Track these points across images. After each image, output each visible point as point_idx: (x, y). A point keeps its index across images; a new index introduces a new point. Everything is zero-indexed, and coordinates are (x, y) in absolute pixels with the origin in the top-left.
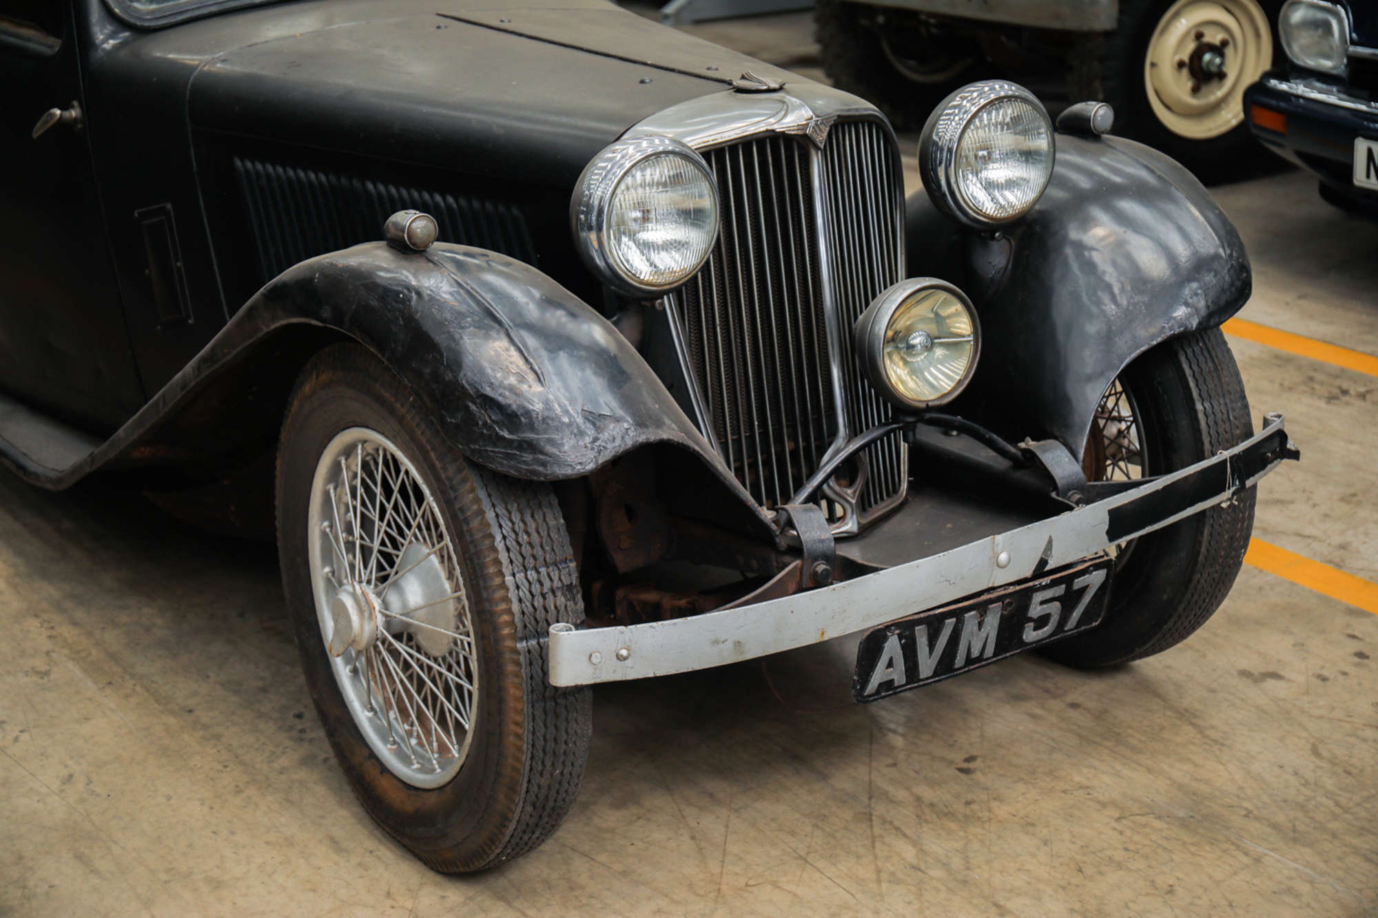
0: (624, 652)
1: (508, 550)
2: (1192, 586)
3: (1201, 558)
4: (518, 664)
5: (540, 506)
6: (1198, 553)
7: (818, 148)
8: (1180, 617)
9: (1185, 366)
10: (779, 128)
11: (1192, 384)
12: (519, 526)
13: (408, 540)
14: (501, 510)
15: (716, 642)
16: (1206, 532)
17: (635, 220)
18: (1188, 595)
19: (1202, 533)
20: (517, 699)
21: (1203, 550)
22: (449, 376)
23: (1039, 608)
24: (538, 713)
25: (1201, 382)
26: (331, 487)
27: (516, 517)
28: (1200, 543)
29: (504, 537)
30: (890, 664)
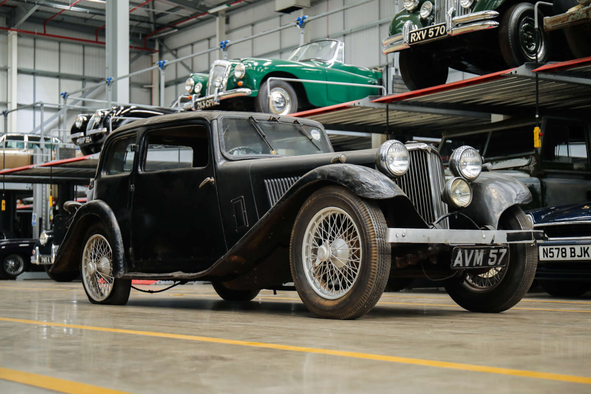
0: (404, 235)
1: (373, 217)
2: (523, 276)
3: (526, 268)
4: (376, 244)
5: (378, 211)
6: (525, 266)
7: (429, 153)
8: (521, 287)
9: (517, 218)
10: (419, 148)
11: (520, 222)
12: (375, 213)
13: (336, 237)
14: (370, 209)
15: (424, 236)
16: (526, 260)
17: (391, 160)
18: (523, 279)
19: (525, 260)
20: (375, 253)
21: (526, 265)
22: (357, 180)
23: (492, 255)
24: (380, 257)
25: (522, 222)
26: (310, 232)
27: (374, 211)
28: (525, 263)
29: (372, 215)
30: (459, 259)
